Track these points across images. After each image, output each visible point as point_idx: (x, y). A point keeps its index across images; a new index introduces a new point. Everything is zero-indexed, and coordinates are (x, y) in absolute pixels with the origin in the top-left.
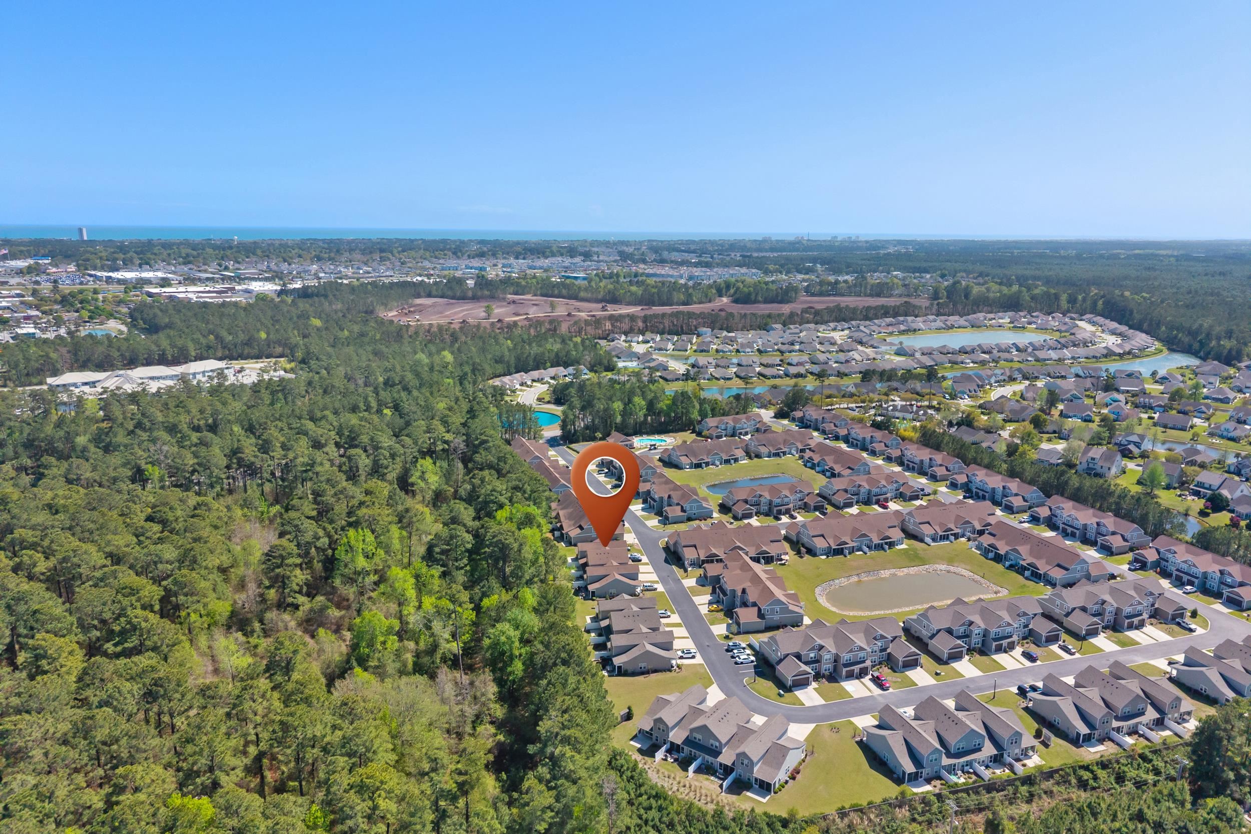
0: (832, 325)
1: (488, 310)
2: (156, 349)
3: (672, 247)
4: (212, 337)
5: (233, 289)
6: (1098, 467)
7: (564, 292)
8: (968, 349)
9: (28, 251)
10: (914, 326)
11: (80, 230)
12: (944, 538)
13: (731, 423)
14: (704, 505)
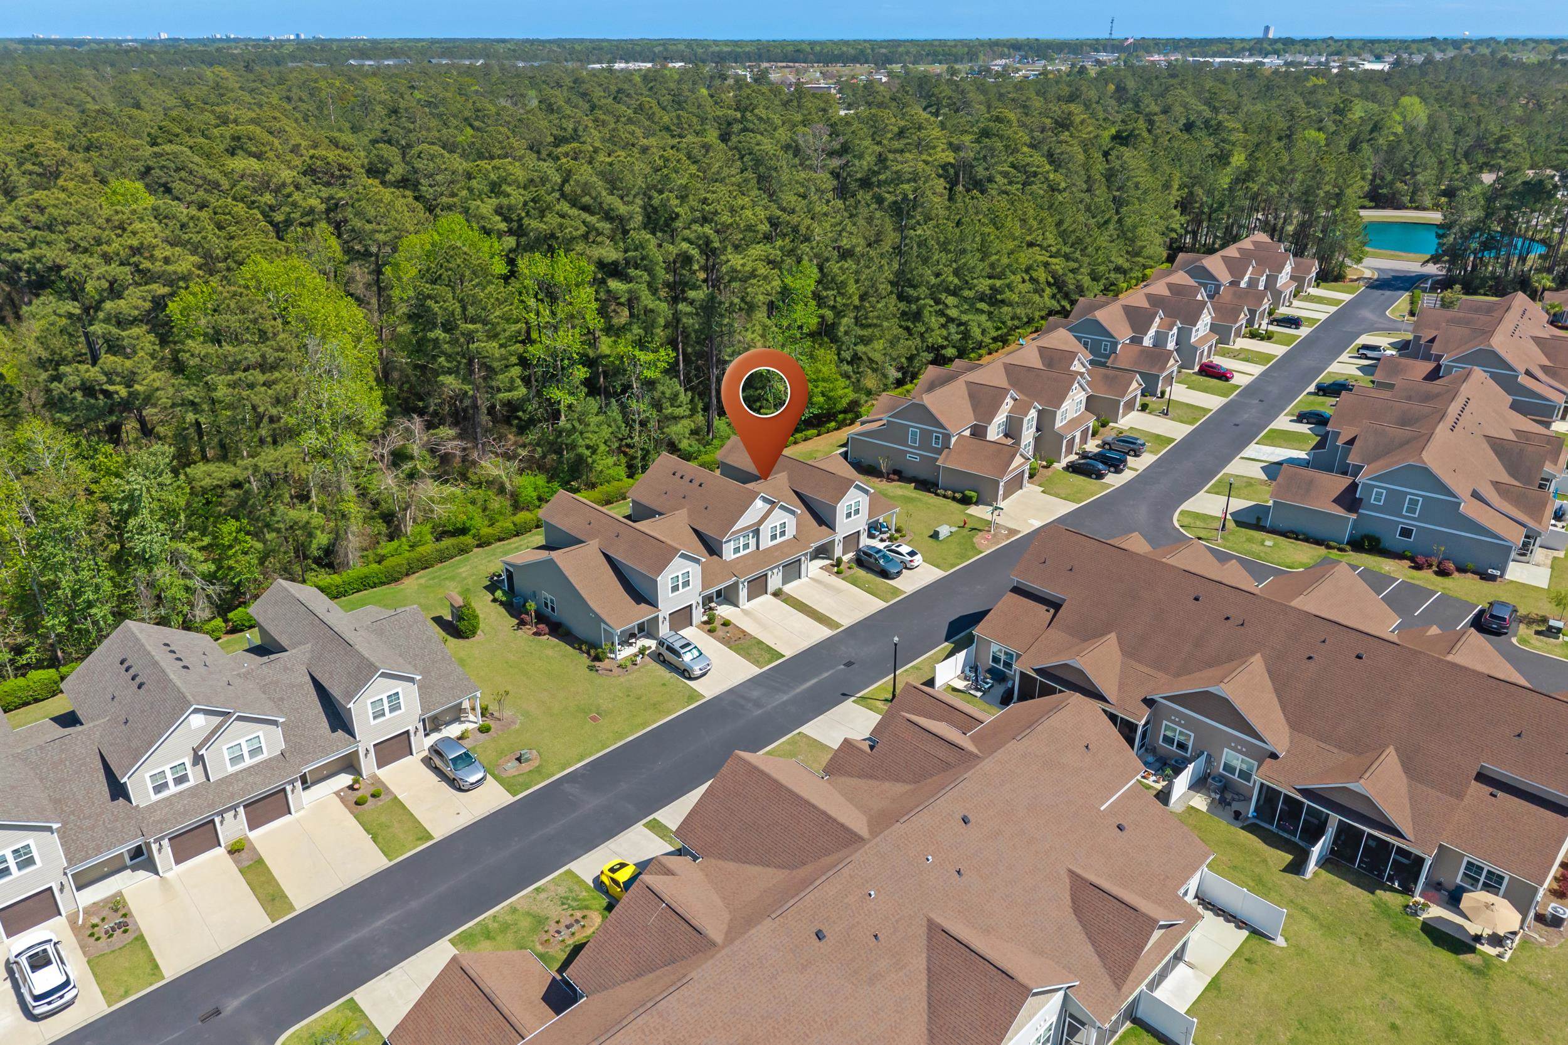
14: (1469, 508)
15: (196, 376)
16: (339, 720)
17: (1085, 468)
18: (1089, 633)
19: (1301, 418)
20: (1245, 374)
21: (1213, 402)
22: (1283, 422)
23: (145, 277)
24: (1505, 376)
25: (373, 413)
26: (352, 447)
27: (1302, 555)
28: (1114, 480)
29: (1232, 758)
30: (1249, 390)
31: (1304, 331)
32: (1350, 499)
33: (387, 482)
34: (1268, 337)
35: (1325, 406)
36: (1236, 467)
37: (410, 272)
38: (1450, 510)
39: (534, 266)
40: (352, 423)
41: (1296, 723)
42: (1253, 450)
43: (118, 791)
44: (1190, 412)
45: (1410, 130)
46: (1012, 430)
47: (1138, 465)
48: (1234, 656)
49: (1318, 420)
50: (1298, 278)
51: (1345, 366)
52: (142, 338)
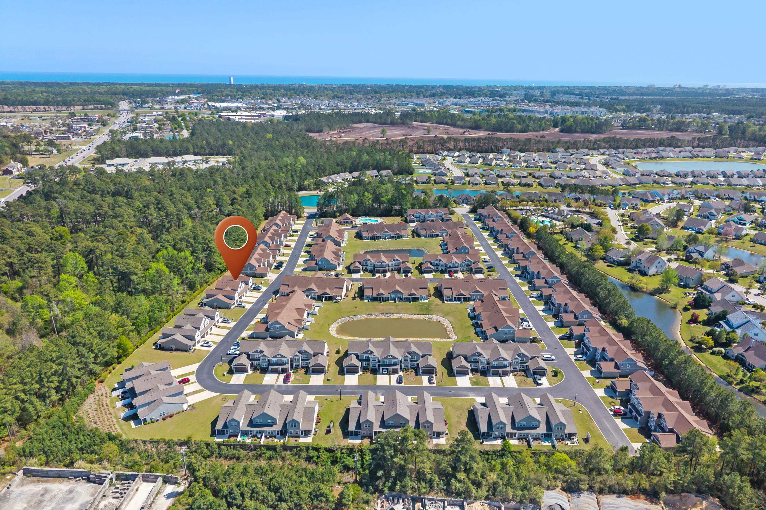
0: (602, 151)
1: (383, 132)
2: (171, 147)
3: (570, 91)
4: (204, 142)
5: (265, 114)
6: (642, 266)
7: (449, 121)
8: (681, 174)
9: (193, 90)
10: (664, 154)
11: (230, 78)
12: (456, 299)
13: (423, 214)
14: (331, 262)
16: (212, 319)
18: (294, 287)
19: (305, 252)
20: (293, 245)
21: (290, 252)
22: (303, 253)
24: (333, 240)
27: (313, 273)
28: (282, 269)
29: (313, 294)
30: (295, 248)
31: (299, 233)
32: (317, 264)
34: (293, 236)
35: (308, 249)
36: (299, 263)
38: (328, 262)
41: (318, 288)
42: (300, 259)
43: (198, 328)
44: (287, 255)
45: (303, 166)
46: (264, 265)
47: (284, 265)
48: (311, 284)
49: (308, 252)
50: (294, 221)
51: (309, 240)
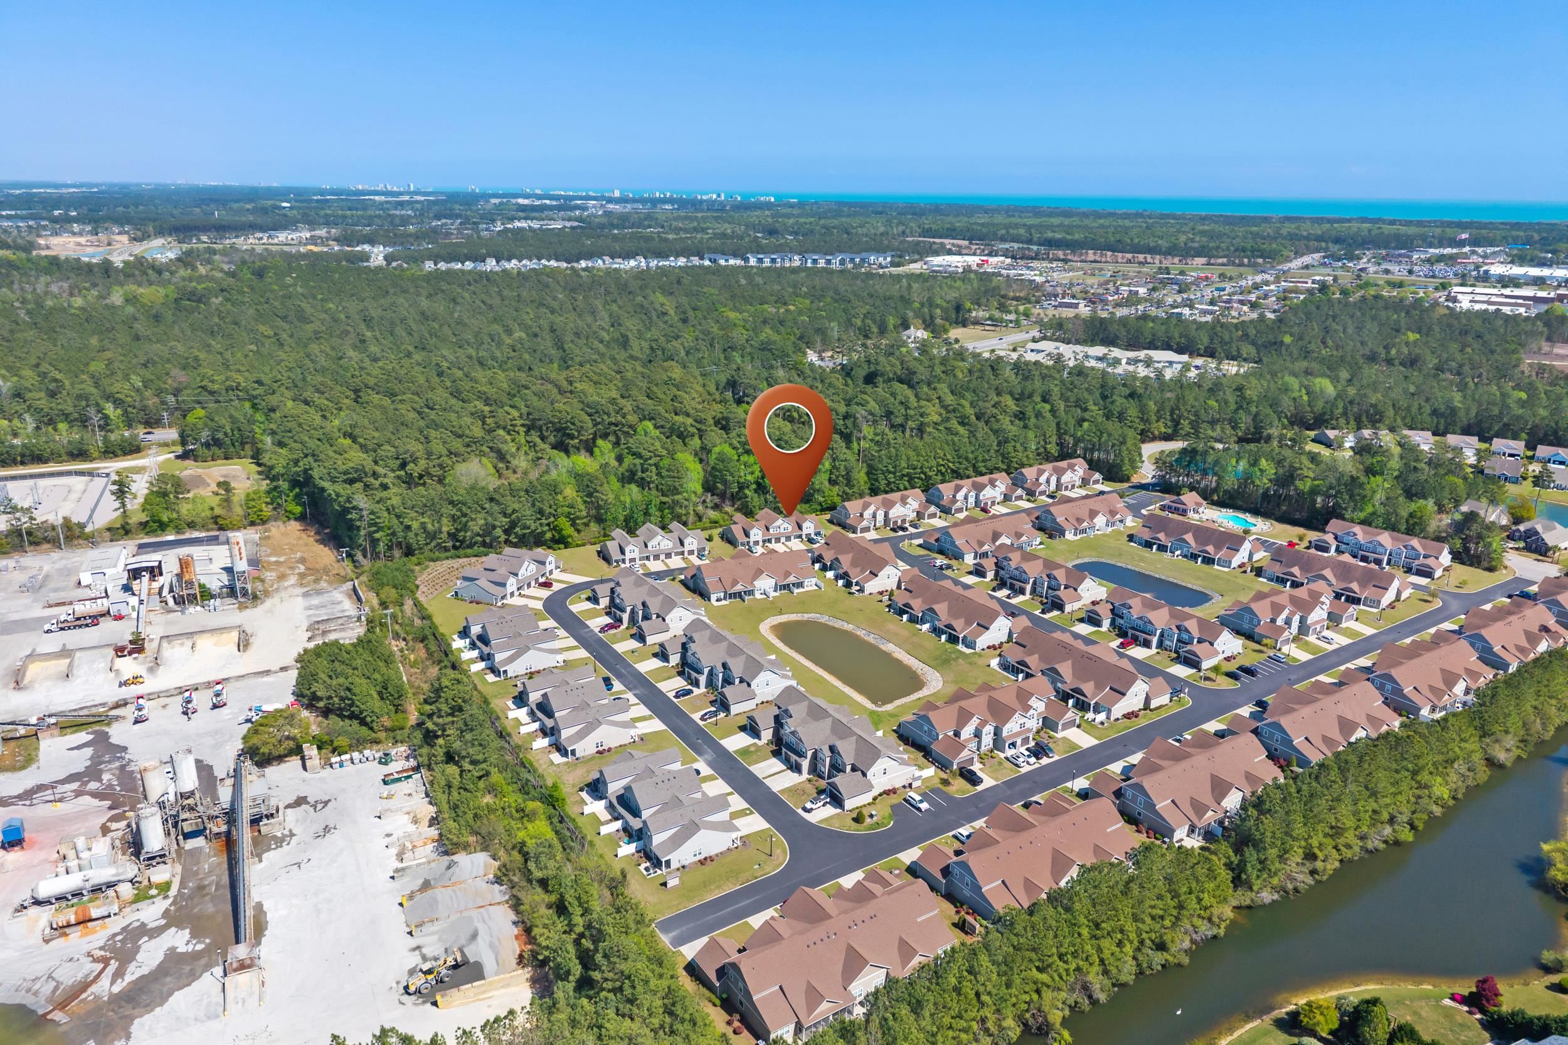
14: (959, 543)
15: (662, 477)
16: (682, 544)
17: (893, 530)
23: (656, 456)
25: (700, 490)
26: (694, 498)
28: (901, 534)
32: (937, 540)
33: (700, 508)
37: (714, 456)
38: (952, 543)
39: (745, 458)
40: (695, 493)
43: (646, 546)
47: (915, 531)
52: (654, 468)
